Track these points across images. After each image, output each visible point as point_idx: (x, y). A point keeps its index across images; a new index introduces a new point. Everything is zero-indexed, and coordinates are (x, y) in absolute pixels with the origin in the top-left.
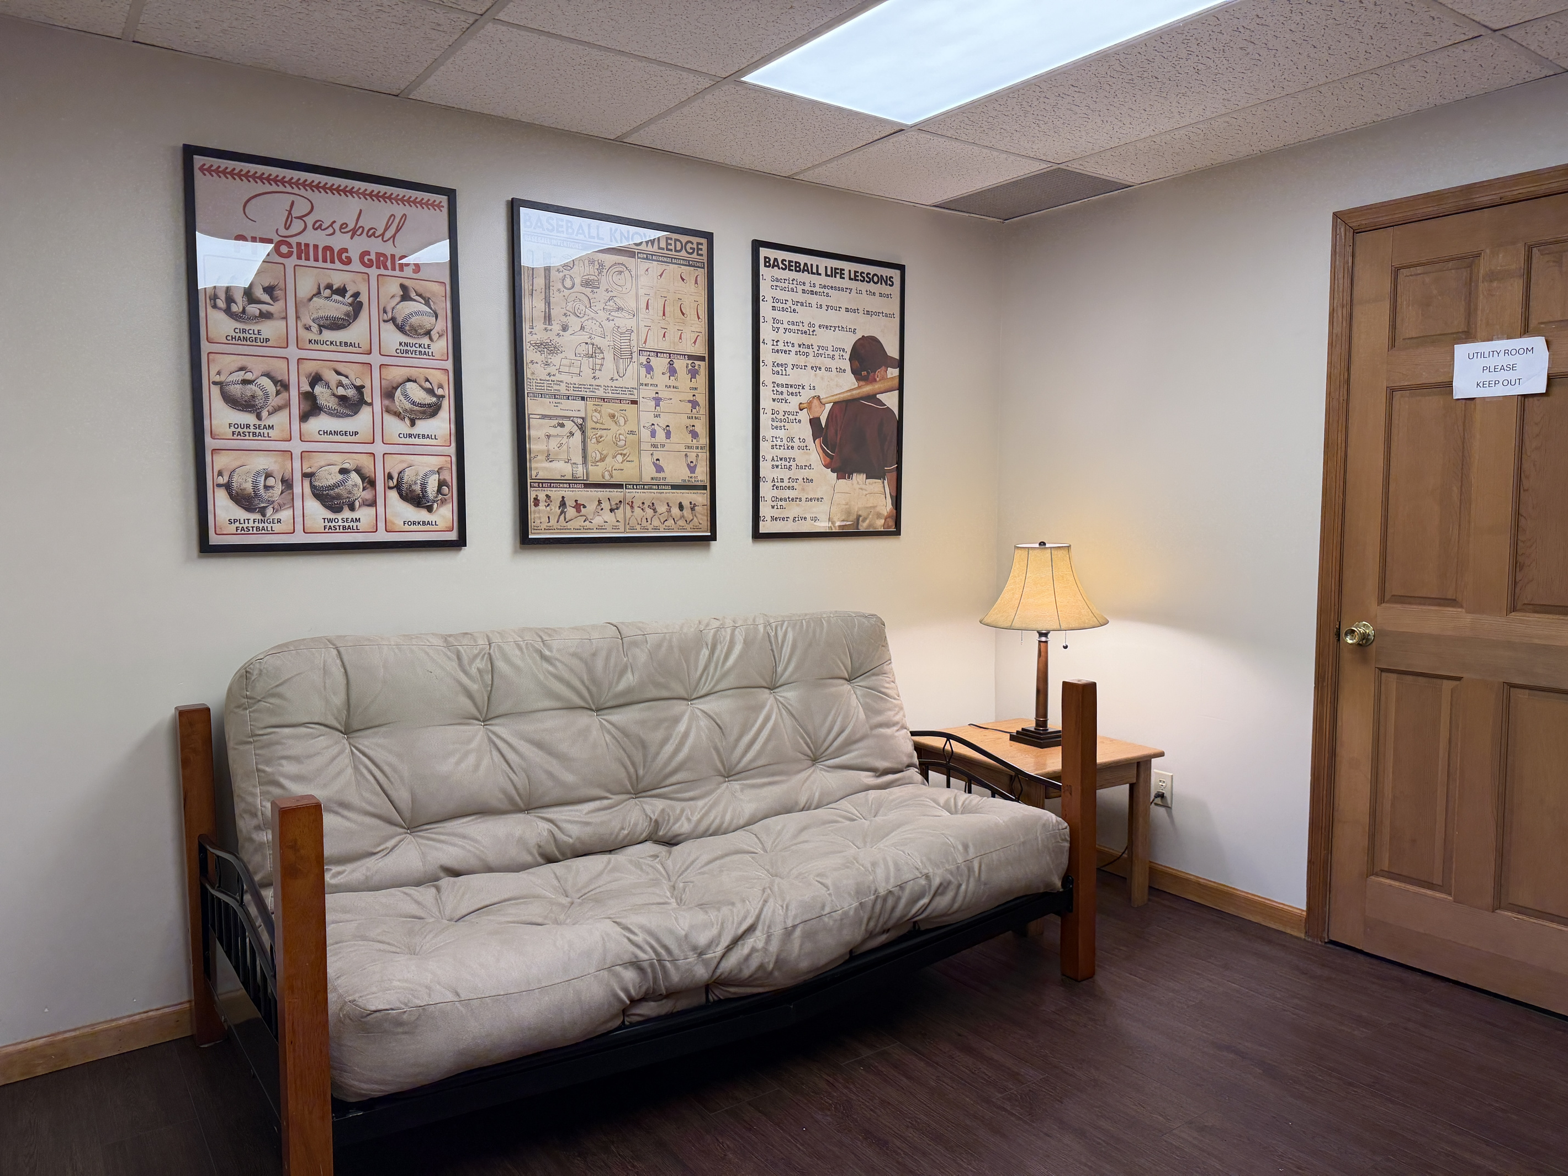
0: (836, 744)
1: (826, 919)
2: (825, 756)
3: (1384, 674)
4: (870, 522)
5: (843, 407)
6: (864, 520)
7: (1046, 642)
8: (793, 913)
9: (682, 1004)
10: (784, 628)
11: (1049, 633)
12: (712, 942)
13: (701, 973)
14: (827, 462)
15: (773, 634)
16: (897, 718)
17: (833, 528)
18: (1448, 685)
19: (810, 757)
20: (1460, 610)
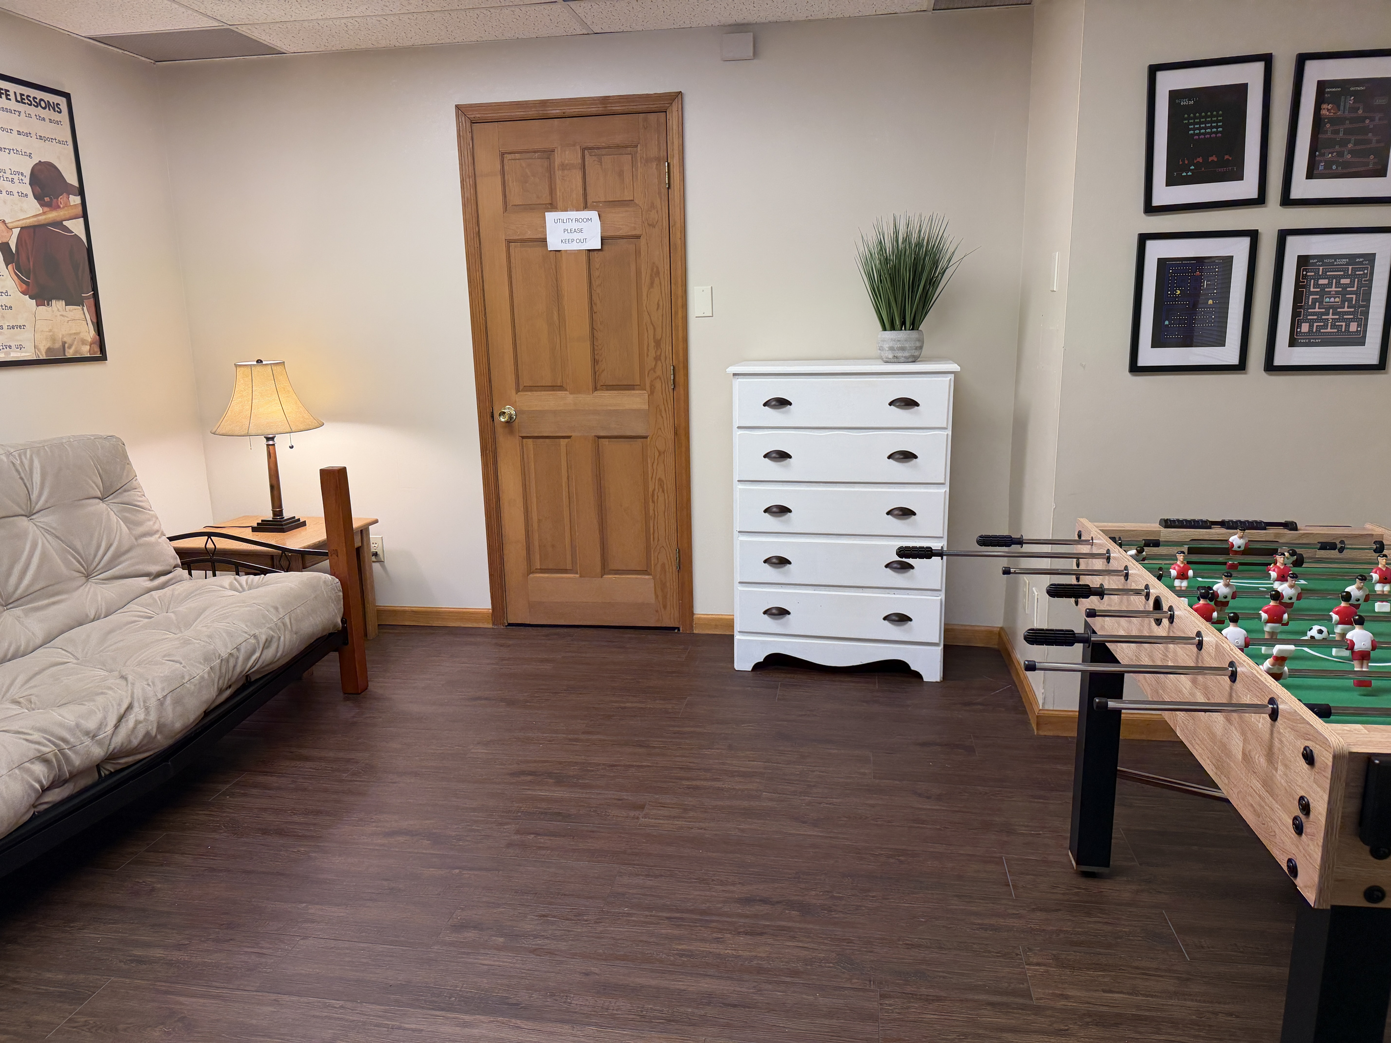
0: (106, 558)
1: (188, 685)
2: (98, 570)
3: (524, 440)
4: (76, 348)
5: (30, 232)
6: (70, 347)
7: (274, 445)
8: (160, 687)
9: (83, 783)
10: (28, 456)
11: (275, 437)
12: (101, 725)
13: (98, 752)
14: (23, 289)
15: (19, 462)
16: (156, 527)
17: (40, 356)
18: (563, 442)
19: (83, 573)
20: (566, 392)
